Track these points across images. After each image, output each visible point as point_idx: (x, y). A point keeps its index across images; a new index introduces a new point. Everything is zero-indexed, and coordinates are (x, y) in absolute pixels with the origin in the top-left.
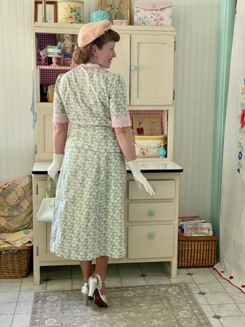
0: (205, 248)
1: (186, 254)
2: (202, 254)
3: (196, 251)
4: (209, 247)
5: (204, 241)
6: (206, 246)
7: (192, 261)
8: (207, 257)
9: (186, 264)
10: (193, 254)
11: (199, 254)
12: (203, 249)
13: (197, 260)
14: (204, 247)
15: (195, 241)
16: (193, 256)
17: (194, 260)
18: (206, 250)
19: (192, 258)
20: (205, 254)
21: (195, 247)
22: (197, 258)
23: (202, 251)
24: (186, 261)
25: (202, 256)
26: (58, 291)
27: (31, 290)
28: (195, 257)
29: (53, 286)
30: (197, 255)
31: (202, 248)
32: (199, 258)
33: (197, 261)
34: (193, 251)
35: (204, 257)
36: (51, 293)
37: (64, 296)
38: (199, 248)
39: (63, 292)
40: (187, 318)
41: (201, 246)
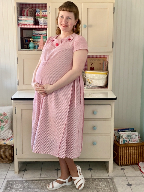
0: (138, 151)
1: (125, 156)
2: (136, 155)
3: (132, 154)
5: (137, 146)
6: (139, 149)
7: (130, 160)
8: (139, 157)
9: (125, 163)
10: (130, 156)
11: (134, 156)
14: (137, 151)
15: (131, 147)
16: (130, 157)
17: (131, 160)
18: (139, 153)
19: (130, 158)
20: (138, 155)
21: (131, 151)
22: (133, 159)
23: (136, 153)
24: (125, 161)
25: (136, 156)
28: (132, 158)
29: (29, 175)
30: (133, 156)
31: (136, 151)
32: (134, 158)
33: (133, 161)
34: (130, 154)
35: (138, 158)
38: (134, 151)
41: (135, 150)
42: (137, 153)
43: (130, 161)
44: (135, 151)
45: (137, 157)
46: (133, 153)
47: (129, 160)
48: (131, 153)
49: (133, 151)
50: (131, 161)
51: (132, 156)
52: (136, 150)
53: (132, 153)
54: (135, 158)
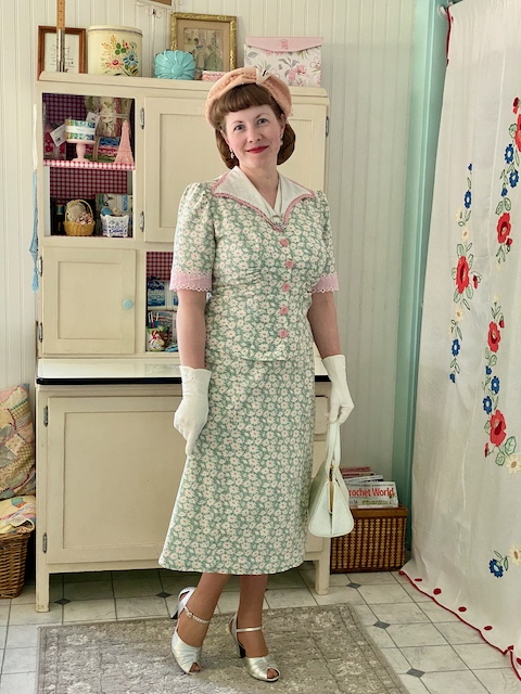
0: (383, 532)
1: (346, 545)
2: (377, 544)
3: (365, 539)
4: (391, 531)
5: (381, 518)
6: (386, 527)
7: (358, 558)
8: (387, 551)
9: (345, 564)
11: (371, 545)
12: (380, 534)
13: (367, 556)
14: (381, 531)
15: (363, 519)
16: (359, 548)
17: (361, 556)
18: (386, 537)
19: (358, 551)
20: (382, 544)
21: (363, 531)
22: (368, 553)
23: (377, 539)
24: (346, 558)
25: (376, 547)
26: (88, 626)
27: (30, 623)
28: (364, 551)
29: (78, 614)
30: (368, 546)
31: (377, 533)
32: (371, 551)
33: (367, 559)
34: (359, 539)
35: (382, 551)
36: (74, 629)
37: (100, 635)
38: (371, 533)
39: (100, 625)
40: (357, 677)
41: (375, 527)
42: (380, 537)
43: (358, 561)
44: (374, 531)
45: (379, 549)
46: (369, 537)
47: (355, 557)
48: (362, 537)
49: (369, 531)
50: (361, 559)
51: (365, 545)
52: (378, 529)
53: (366, 535)
54: (373, 553)
